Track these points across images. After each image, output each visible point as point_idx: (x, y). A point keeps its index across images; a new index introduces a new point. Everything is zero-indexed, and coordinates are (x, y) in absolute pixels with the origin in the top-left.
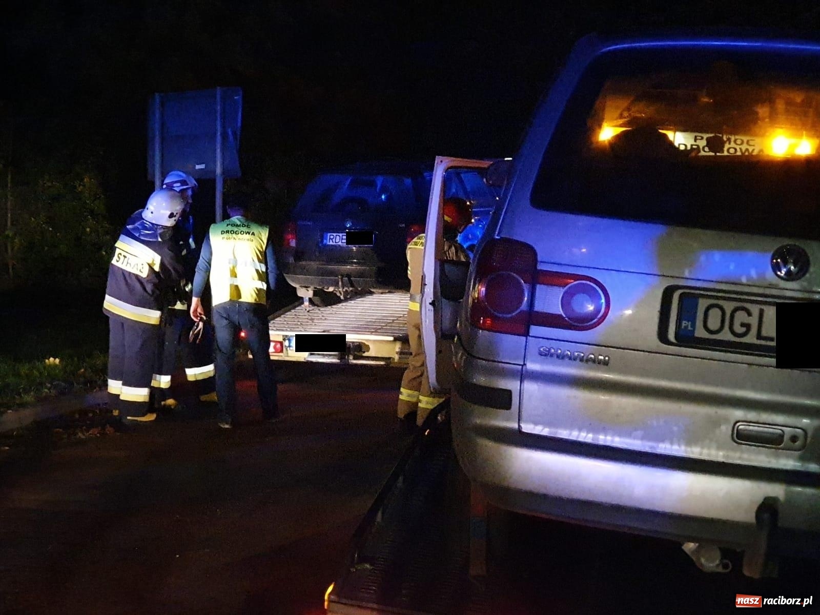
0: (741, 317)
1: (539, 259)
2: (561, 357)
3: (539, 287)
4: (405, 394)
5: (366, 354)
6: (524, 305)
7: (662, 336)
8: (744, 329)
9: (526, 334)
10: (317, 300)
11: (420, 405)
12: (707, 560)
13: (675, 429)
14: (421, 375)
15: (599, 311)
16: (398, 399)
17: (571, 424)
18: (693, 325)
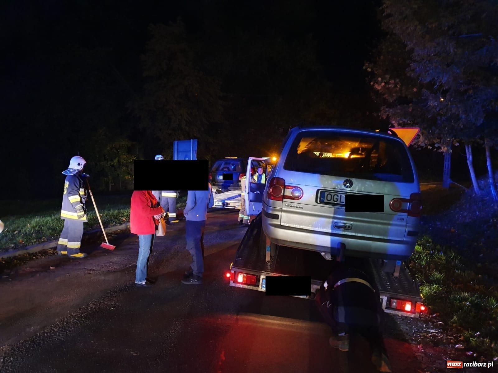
0: (336, 197)
1: (286, 182)
2: (291, 206)
3: (286, 189)
4: (240, 216)
5: (229, 206)
6: (282, 194)
7: (316, 202)
8: (336, 200)
9: (282, 201)
10: (217, 192)
11: (244, 218)
12: (327, 257)
13: (319, 224)
14: (244, 211)
15: (301, 195)
16: (238, 217)
17: (294, 223)
18: (324, 199)
